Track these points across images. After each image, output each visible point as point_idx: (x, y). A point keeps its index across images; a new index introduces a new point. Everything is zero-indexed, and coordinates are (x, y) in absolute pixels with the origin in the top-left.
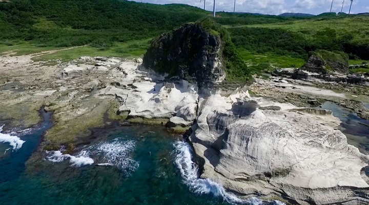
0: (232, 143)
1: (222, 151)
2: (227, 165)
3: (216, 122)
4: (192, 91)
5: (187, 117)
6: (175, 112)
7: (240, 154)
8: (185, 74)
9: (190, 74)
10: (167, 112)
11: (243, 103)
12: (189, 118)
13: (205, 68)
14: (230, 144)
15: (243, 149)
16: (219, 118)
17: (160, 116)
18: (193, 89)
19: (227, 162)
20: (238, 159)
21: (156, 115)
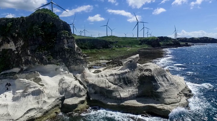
0: (160, 82)
1: (159, 90)
2: (170, 96)
3: (122, 81)
4: (63, 72)
5: (80, 93)
6: (61, 96)
7: (168, 86)
8: (49, 59)
9: (55, 58)
10: (53, 100)
11: (132, 61)
12: (82, 94)
13: (68, 49)
14: (160, 84)
15: (167, 82)
16: (123, 77)
17: (50, 107)
18: (62, 70)
19: (167, 94)
20: (170, 89)
21: (46, 108)
